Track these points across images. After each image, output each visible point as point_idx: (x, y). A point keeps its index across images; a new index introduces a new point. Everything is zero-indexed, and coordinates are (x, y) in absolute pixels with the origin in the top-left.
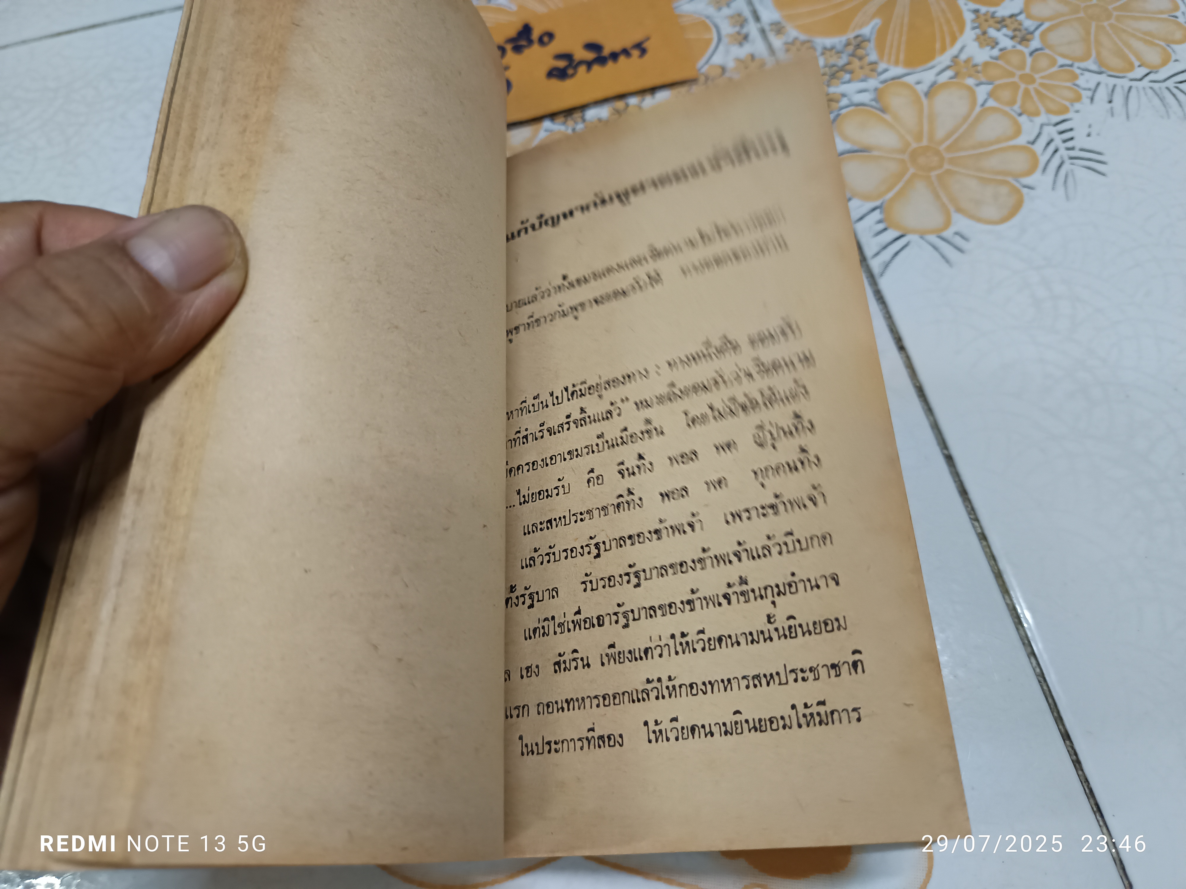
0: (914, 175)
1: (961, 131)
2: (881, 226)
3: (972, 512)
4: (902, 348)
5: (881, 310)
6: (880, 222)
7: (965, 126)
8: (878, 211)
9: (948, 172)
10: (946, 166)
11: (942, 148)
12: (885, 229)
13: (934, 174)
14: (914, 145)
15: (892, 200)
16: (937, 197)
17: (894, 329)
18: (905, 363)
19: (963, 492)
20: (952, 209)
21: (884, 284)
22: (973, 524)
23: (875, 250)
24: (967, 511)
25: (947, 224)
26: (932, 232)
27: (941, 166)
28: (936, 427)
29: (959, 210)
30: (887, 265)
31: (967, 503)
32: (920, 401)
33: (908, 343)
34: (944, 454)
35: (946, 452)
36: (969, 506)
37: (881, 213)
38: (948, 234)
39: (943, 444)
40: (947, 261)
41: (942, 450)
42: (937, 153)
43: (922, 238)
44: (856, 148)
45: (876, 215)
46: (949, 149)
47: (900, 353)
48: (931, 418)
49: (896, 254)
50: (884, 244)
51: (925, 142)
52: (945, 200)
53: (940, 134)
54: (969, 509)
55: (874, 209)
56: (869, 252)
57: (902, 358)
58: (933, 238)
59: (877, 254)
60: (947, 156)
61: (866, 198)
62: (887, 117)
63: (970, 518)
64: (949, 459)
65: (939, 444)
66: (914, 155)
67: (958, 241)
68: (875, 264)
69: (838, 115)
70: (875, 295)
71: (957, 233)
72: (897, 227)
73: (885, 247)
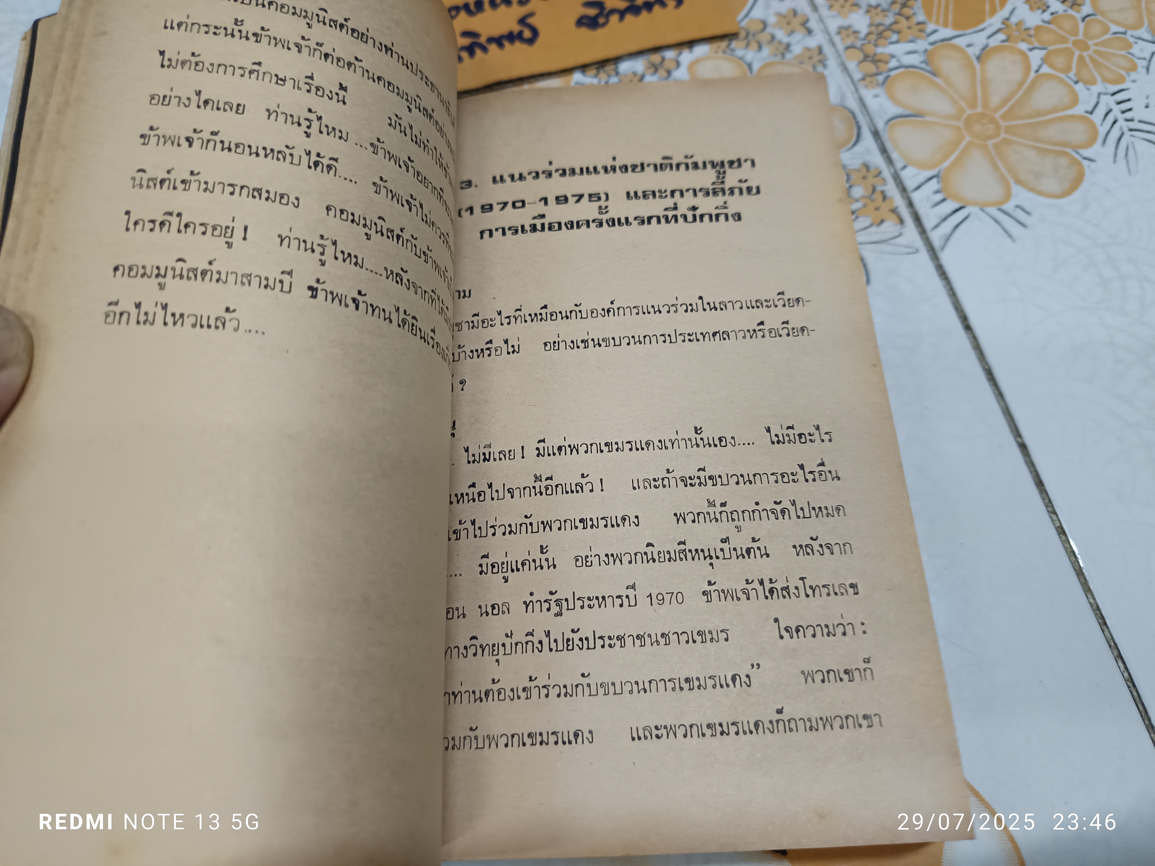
0: (970, 143)
1: (1017, 97)
2: (939, 197)
3: (1050, 505)
4: (968, 328)
5: (945, 287)
6: (937, 192)
7: (1020, 93)
8: (935, 181)
9: (1005, 140)
10: (1003, 135)
11: (998, 115)
12: (944, 200)
13: (990, 142)
14: (969, 112)
15: (949, 168)
16: (996, 167)
17: (959, 308)
18: (971, 343)
19: (1040, 484)
20: (1011, 181)
21: (945, 258)
22: (1051, 517)
23: (935, 222)
24: (1044, 503)
25: (1008, 196)
26: (992, 204)
27: (998, 135)
28: (1007, 412)
29: (1018, 182)
30: (947, 238)
31: (1044, 495)
32: (990, 385)
33: (974, 322)
34: (1017, 442)
35: (1019, 440)
36: (1047, 498)
37: (938, 182)
38: (1008, 207)
39: (1016, 433)
40: (1010, 236)
41: (1015, 438)
42: (993, 121)
43: (982, 210)
44: (908, 112)
45: (934, 185)
46: (1004, 117)
47: (967, 334)
48: (1002, 403)
49: (957, 226)
50: (944, 216)
51: (979, 109)
52: (1004, 170)
53: (995, 101)
54: (1047, 501)
55: (931, 179)
56: (928, 223)
57: (969, 338)
58: (993, 211)
59: (937, 226)
60: (1003, 124)
61: (922, 166)
62: (938, 80)
63: (1048, 511)
64: (1023, 447)
65: (1012, 432)
66: (969, 122)
67: (1020, 215)
68: (936, 237)
69: (888, 76)
70: (937, 270)
71: (1017, 206)
72: (955, 198)
73: (945, 219)
